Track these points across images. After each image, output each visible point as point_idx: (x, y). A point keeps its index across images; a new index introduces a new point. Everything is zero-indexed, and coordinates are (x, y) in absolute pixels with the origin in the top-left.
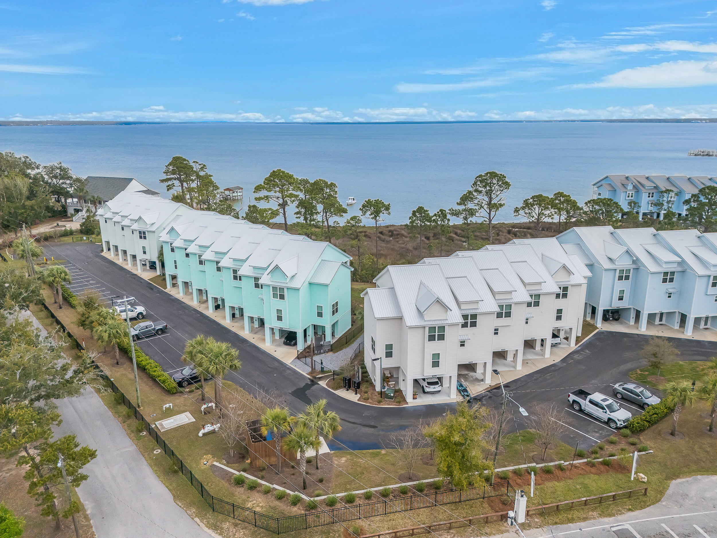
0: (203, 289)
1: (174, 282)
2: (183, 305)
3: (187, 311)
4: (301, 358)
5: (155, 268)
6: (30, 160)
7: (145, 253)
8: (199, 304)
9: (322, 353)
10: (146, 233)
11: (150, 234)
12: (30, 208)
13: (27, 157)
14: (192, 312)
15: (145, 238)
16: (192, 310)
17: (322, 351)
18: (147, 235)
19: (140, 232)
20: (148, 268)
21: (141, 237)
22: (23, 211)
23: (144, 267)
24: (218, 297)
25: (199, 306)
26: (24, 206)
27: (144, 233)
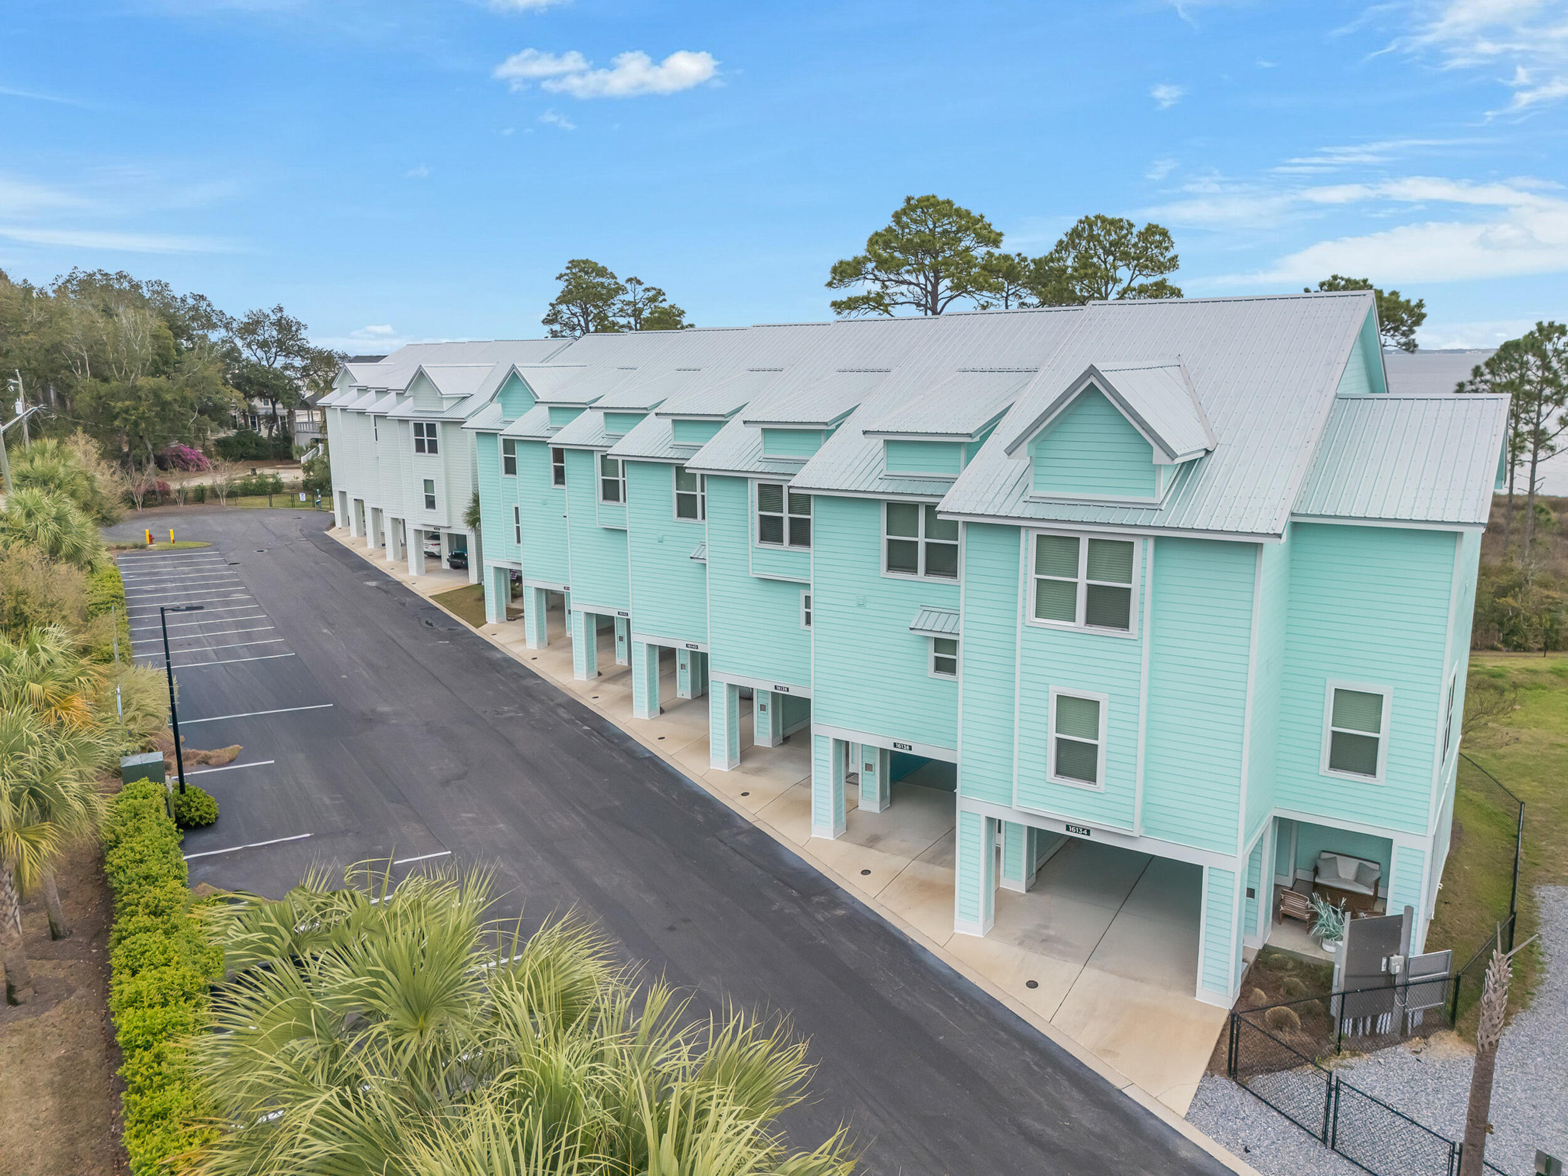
0: (615, 615)
1: (515, 606)
2: (531, 682)
3: (535, 709)
4: (1251, 1071)
5: (466, 567)
6: (209, 305)
7: (431, 503)
8: (594, 683)
9: (1391, 1041)
10: (438, 427)
11: (451, 430)
12: (151, 396)
13: (202, 297)
14: (562, 712)
15: (433, 448)
16: (559, 705)
17: (1386, 1022)
18: (439, 438)
19: (418, 428)
20: (446, 565)
21: (420, 447)
22: (127, 403)
23: (433, 563)
24: (679, 645)
25: (594, 689)
26: (134, 393)
27: (431, 429)
